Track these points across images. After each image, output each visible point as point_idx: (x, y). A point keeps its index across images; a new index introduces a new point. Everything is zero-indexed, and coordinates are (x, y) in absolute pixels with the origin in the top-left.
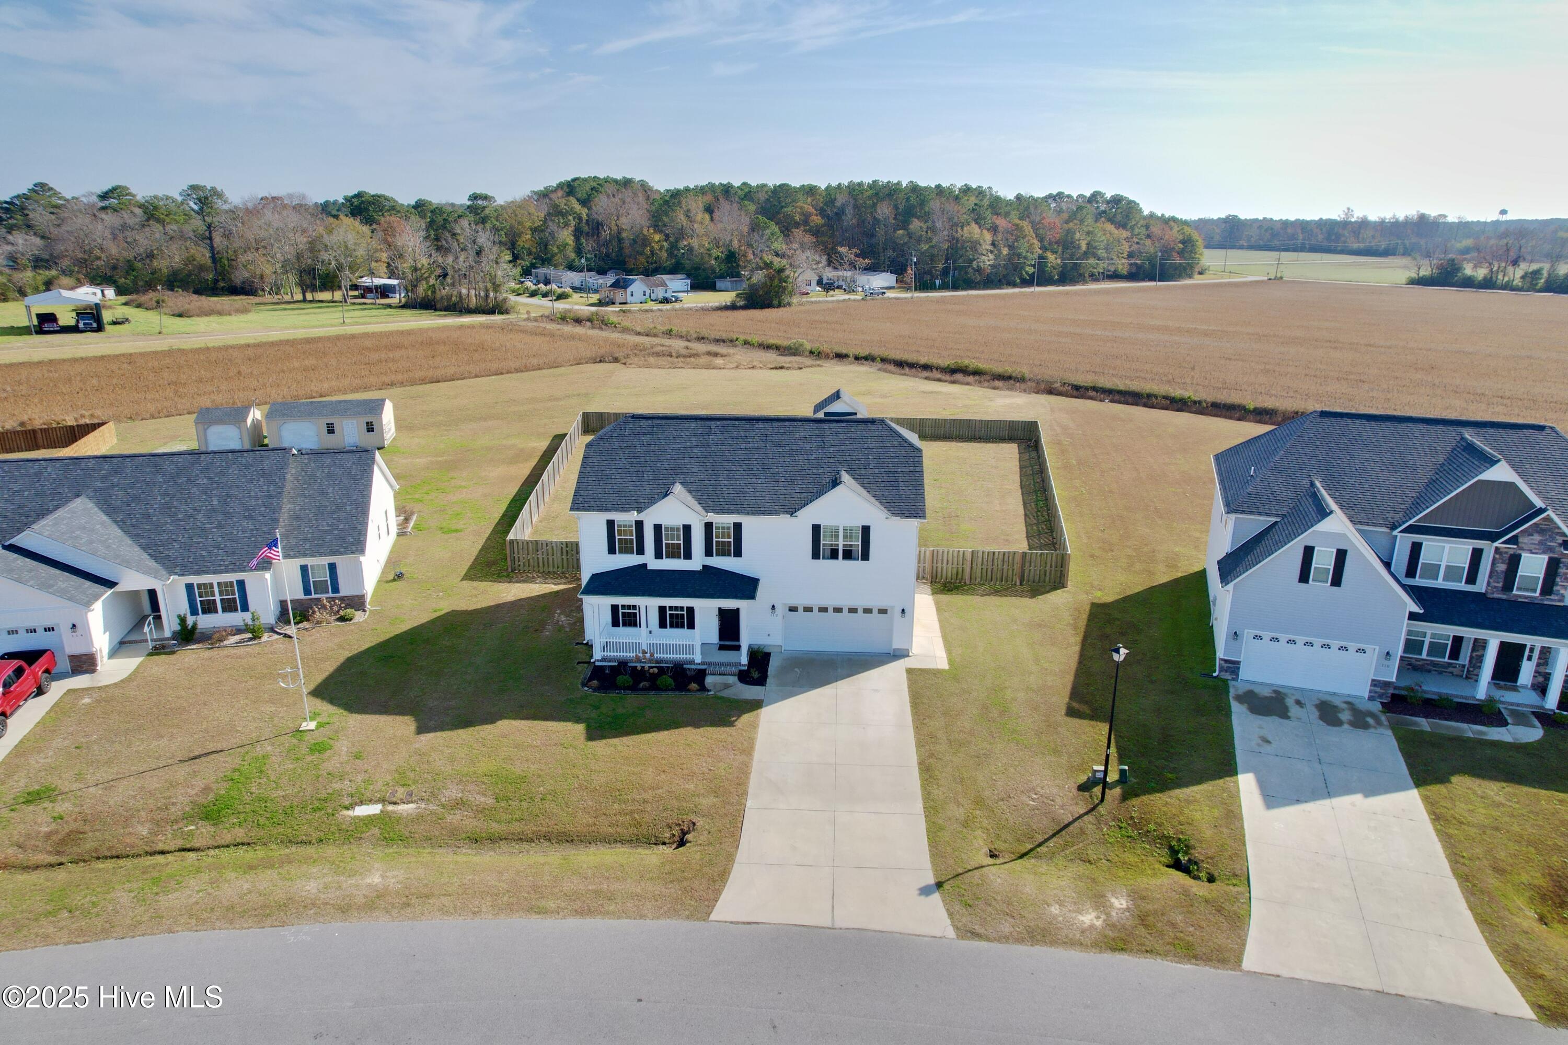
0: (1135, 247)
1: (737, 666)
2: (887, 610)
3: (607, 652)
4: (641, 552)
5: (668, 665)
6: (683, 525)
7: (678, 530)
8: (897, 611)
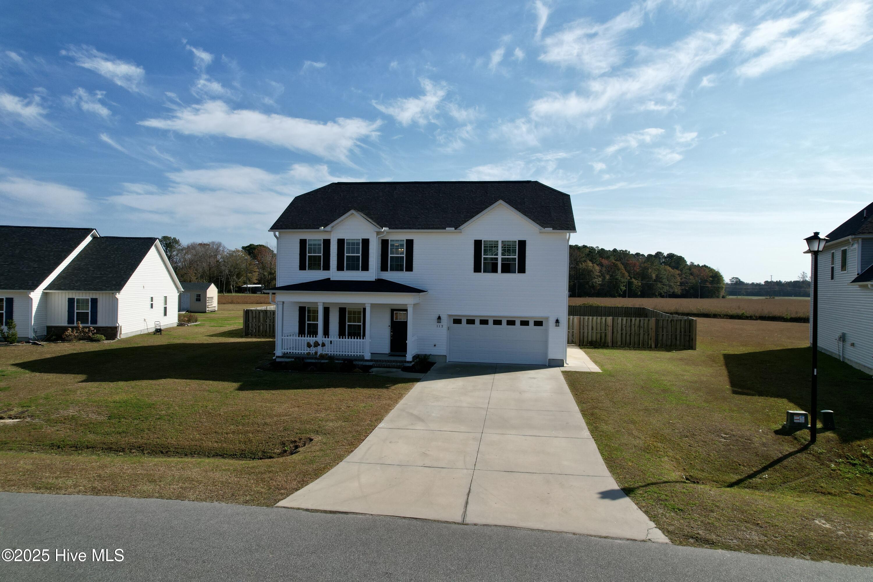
0: (683, 280)
1: (403, 362)
2: (542, 321)
3: (287, 349)
4: (327, 267)
5: (340, 362)
6: (363, 239)
7: (358, 244)
8: (552, 322)
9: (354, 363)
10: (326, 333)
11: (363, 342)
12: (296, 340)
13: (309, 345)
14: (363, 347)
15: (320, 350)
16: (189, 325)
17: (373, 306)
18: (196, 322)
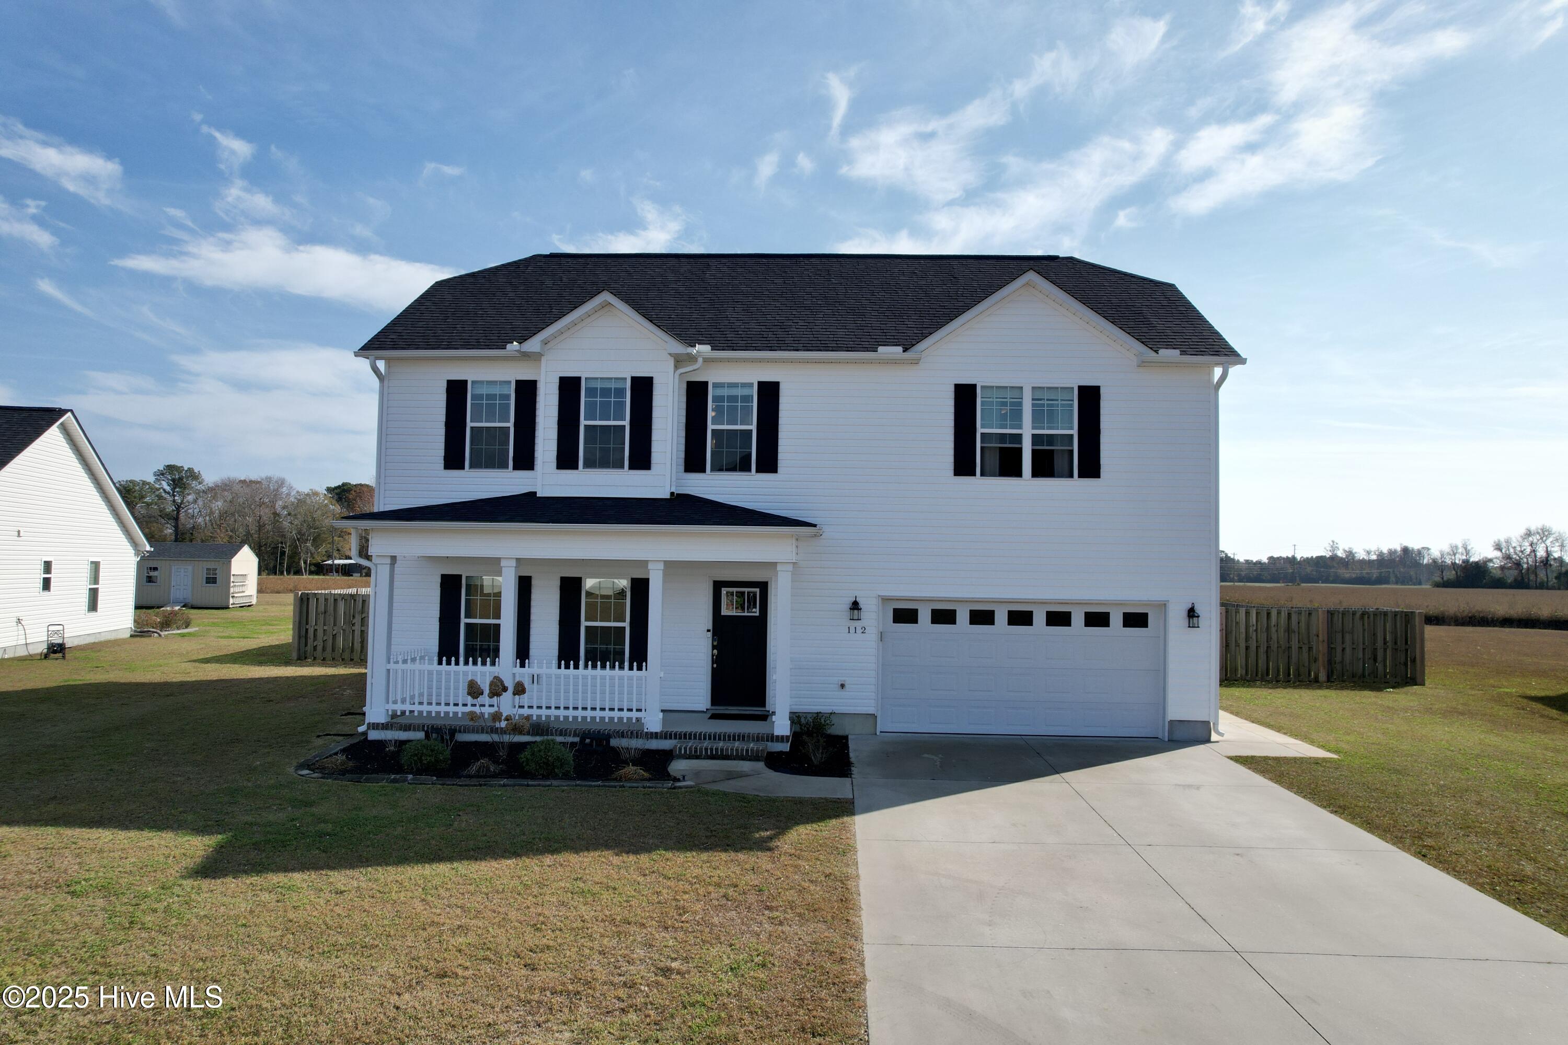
1: (763, 740)
2: (1147, 614)
3: (403, 701)
4: (525, 460)
5: (571, 739)
6: (634, 379)
7: (620, 392)
8: (1177, 615)
9: (614, 742)
10: (523, 653)
11: (639, 679)
12: (430, 673)
13: (474, 690)
14: (639, 694)
15: (507, 705)
16: (162, 633)
17: (672, 567)
18: (186, 627)
